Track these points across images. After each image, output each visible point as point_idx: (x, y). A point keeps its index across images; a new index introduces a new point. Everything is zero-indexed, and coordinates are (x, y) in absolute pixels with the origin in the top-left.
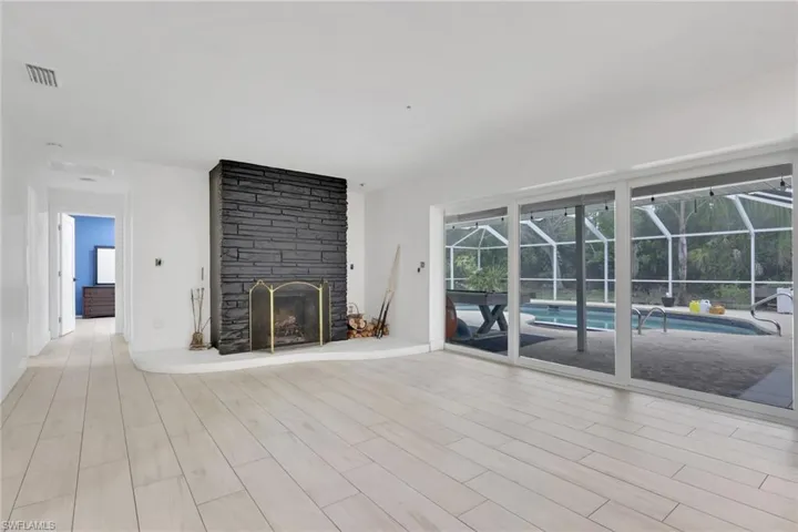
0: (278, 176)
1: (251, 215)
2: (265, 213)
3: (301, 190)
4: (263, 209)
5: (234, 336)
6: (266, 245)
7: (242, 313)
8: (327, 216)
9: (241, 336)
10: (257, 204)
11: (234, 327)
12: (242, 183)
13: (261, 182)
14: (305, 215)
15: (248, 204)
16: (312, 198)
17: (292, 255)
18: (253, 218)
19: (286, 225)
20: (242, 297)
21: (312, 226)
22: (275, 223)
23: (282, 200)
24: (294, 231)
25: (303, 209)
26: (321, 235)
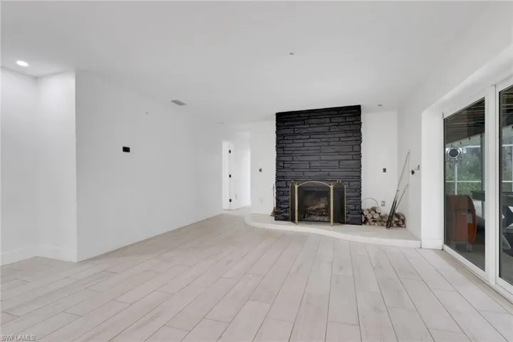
0: (308, 115)
1: (291, 141)
2: (300, 139)
3: (323, 120)
4: (298, 137)
5: (282, 211)
6: (300, 158)
7: (286, 198)
8: (344, 135)
9: (286, 212)
10: (295, 134)
11: (283, 206)
12: (286, 124)
13: (297, 121)
14: (326, 136)
15: (290, 135)
16: (331, 124)
17: (317, 164)
18: (293, 142)
19: (312, 144)
20: (286, 189)
21: (331, 144)
22: (306, 145)
23: (310, 129)
24: (319, 148)
25: (324, 133)
26: (338, 148)
